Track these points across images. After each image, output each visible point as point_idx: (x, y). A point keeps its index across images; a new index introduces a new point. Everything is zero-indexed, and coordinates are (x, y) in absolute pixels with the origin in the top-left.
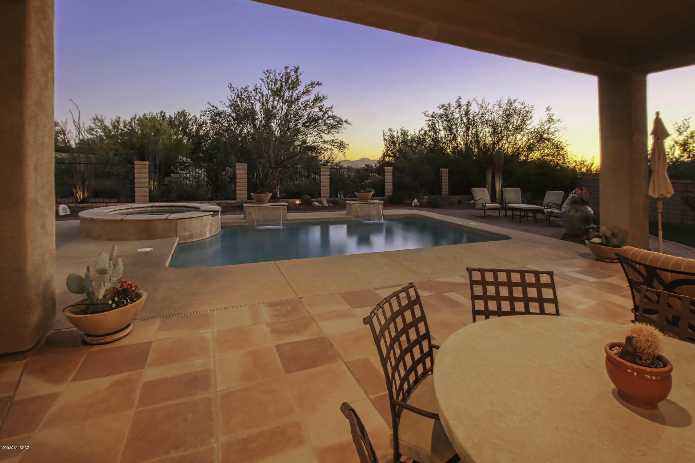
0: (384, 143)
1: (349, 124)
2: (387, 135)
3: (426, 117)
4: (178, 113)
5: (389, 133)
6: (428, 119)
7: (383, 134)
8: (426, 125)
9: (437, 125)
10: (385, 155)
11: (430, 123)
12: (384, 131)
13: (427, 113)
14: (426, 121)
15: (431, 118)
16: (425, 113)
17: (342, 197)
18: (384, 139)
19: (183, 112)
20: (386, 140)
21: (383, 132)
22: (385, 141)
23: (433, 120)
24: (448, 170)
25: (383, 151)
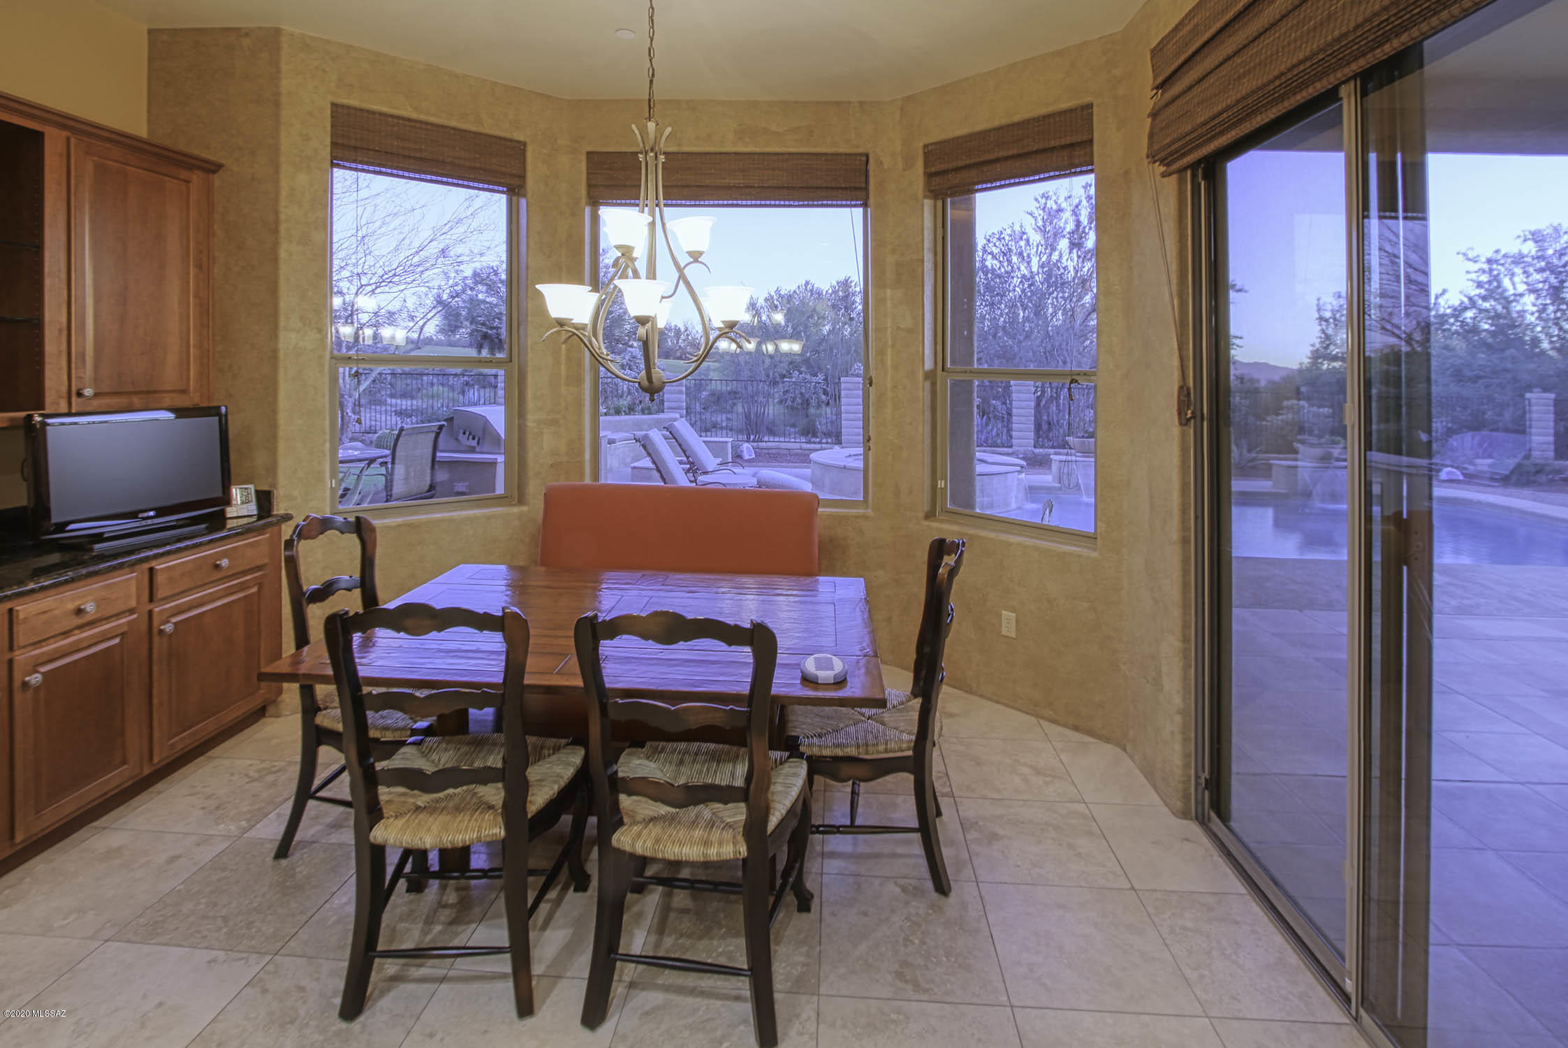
0: (1319, 328)
1: (1240, 290)
2: (1329, 307)
3: (1471, 263)
4: (838, 283)
5: (1334, 303)
6: (1476, 269)
7: (1318, 305)
8: (1471, 283)
9: (1506, 283)
10: (1317, 356)
11: (1484, 278)
12: (1318, 300)
13: (1471, 255)
14: (1468, 272)
15: (1486, 267)
16: (1464, 254)
17: (1245, 452)
18: (1321, 319)
19: (847, 281)
20: (1327, 321)
21: (1316, 302)
22: (1324, 323)
23: (1491, 270)
24: (1552, 396)
25: (1313, 345)
